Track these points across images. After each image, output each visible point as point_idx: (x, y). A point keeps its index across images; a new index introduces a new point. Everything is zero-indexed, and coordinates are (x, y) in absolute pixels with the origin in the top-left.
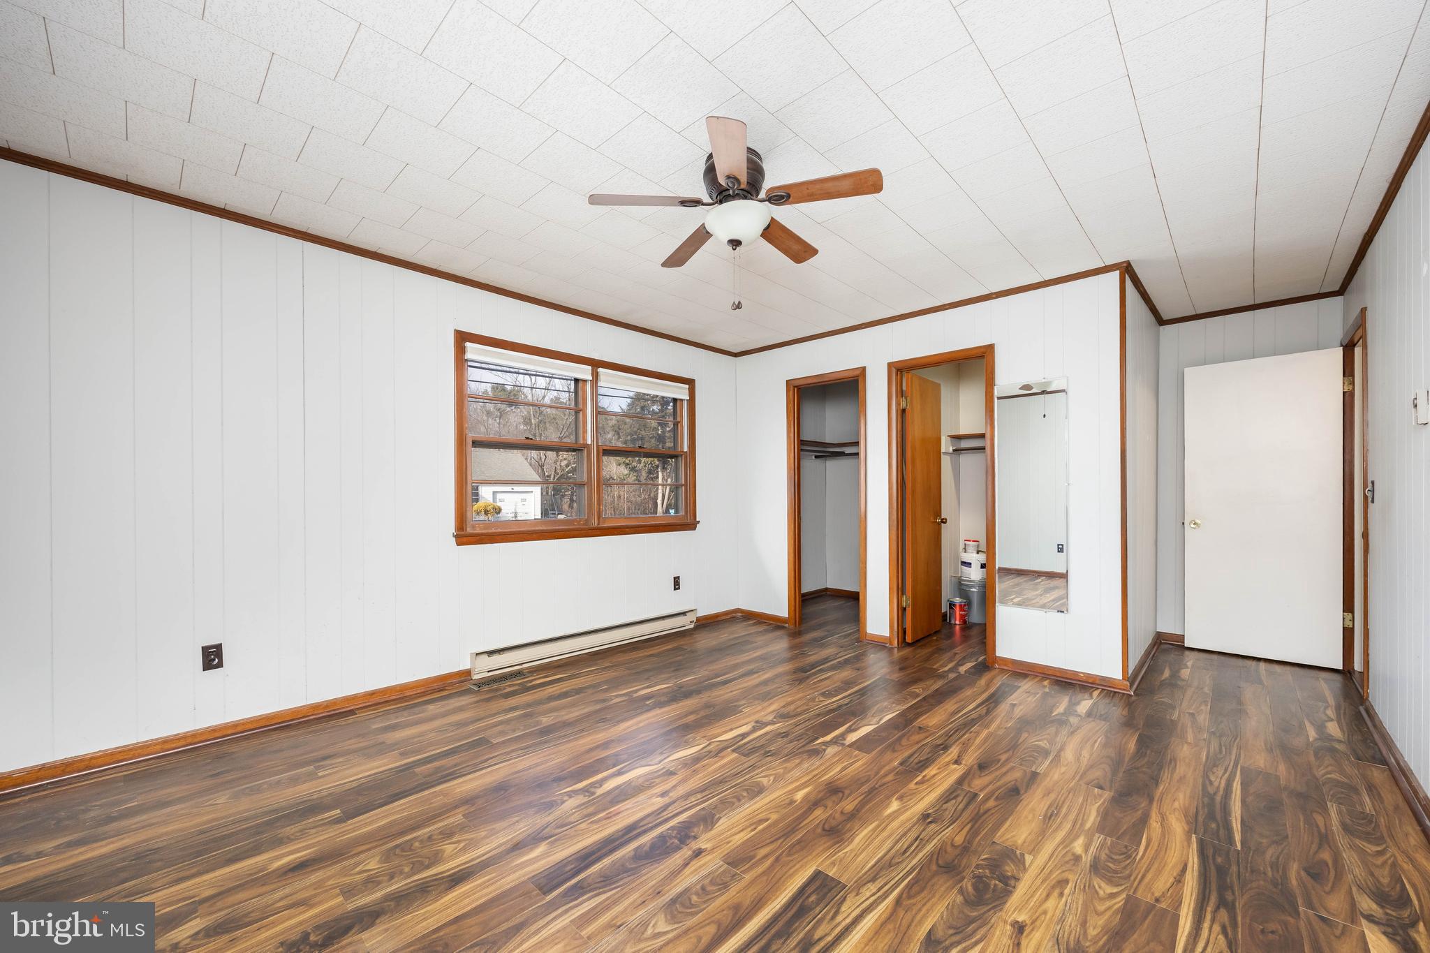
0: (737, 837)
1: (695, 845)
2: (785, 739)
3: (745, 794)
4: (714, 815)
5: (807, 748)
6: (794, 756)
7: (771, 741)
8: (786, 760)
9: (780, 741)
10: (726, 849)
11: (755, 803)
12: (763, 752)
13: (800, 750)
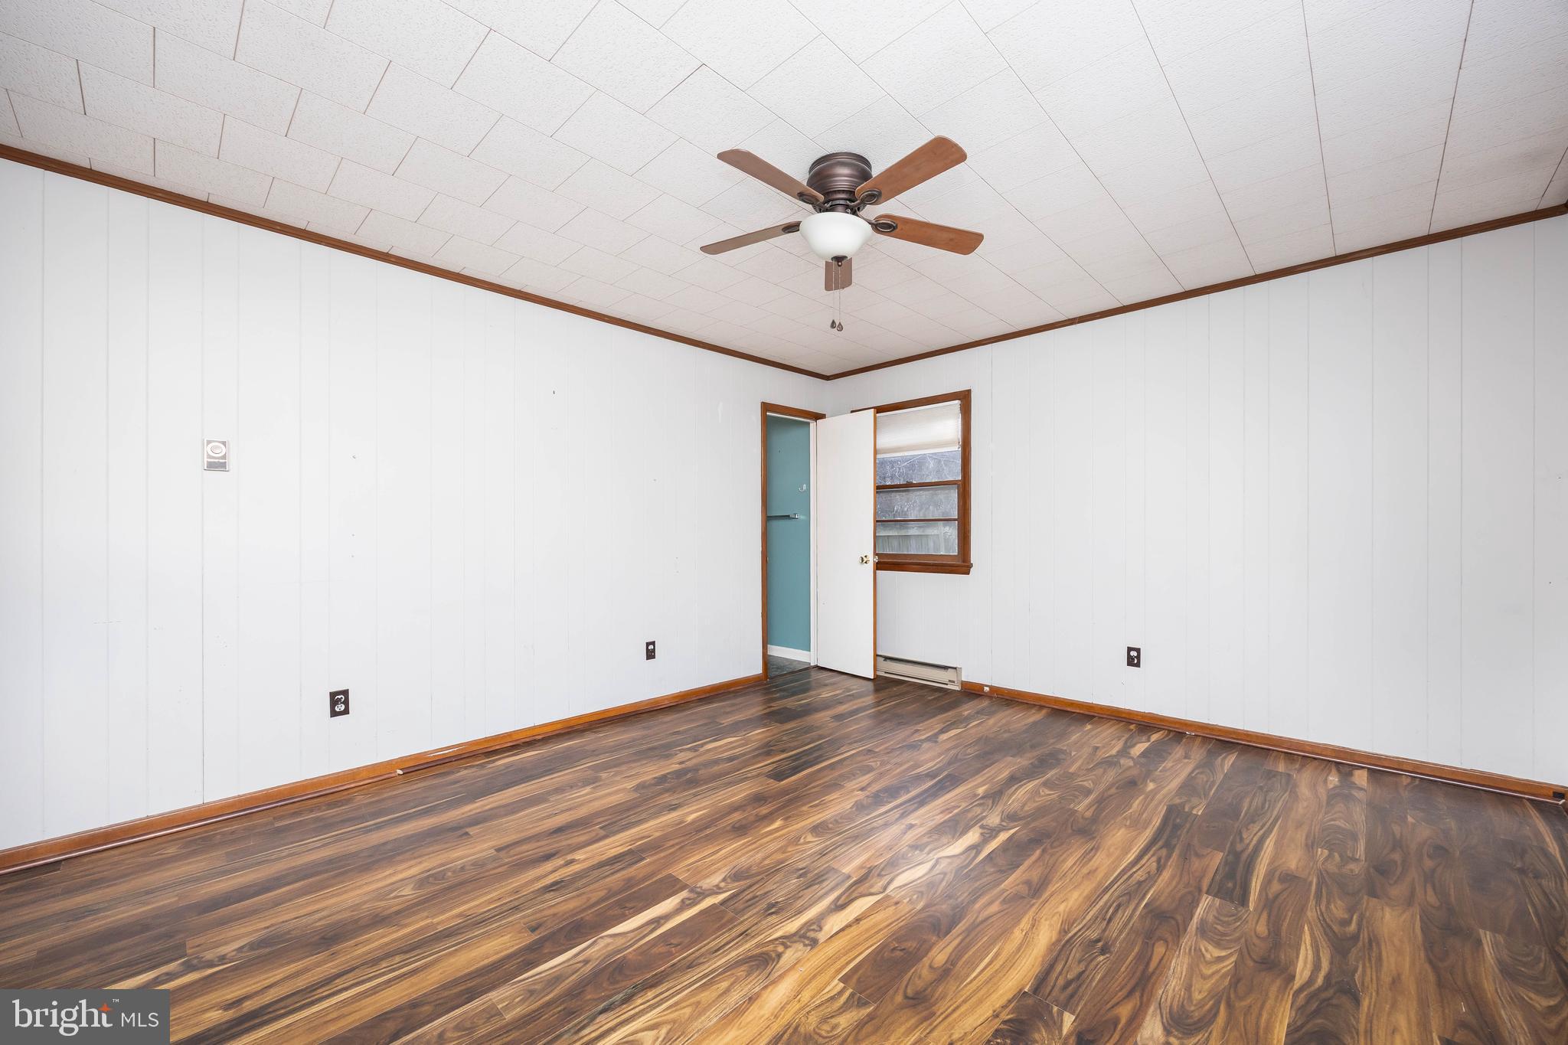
0: (835, 797)
1: (867, 793)
2: (772, 900)
3: (830, 826)
4: (856, 810)
5: (748, 882)
6: (768, 870)
7: (795, 896)
8: (782, 863)
9: (779, 896)
10: (843, 791)
11: (820, 819)
12: (809, 876)
13: (759, 878)
